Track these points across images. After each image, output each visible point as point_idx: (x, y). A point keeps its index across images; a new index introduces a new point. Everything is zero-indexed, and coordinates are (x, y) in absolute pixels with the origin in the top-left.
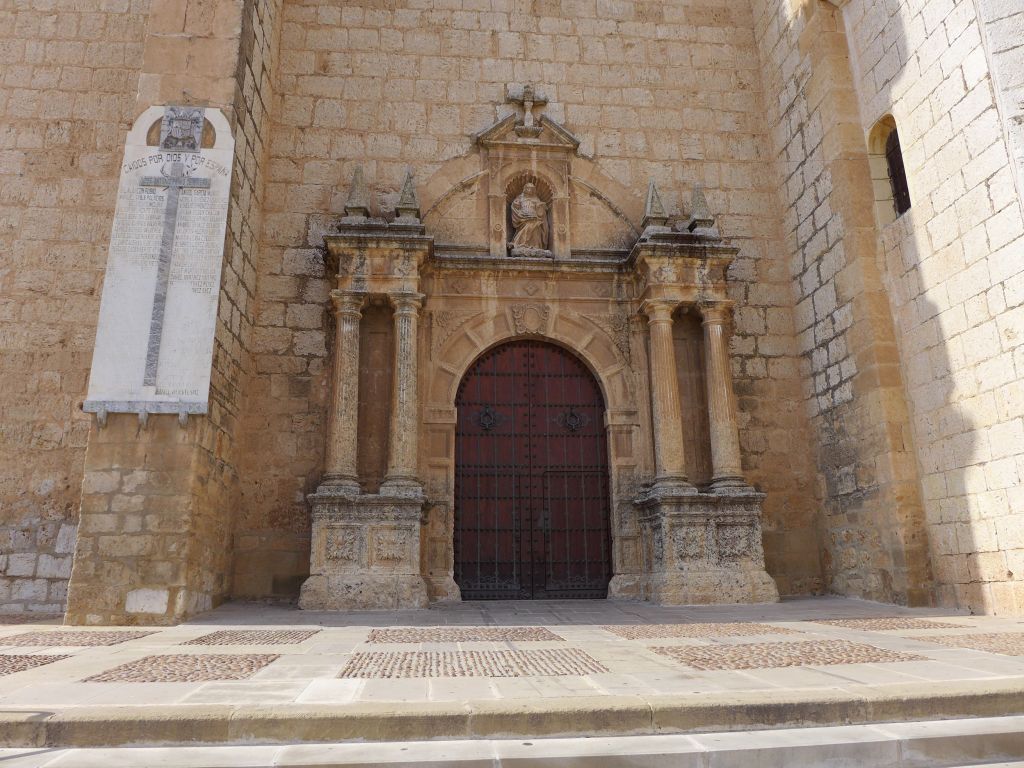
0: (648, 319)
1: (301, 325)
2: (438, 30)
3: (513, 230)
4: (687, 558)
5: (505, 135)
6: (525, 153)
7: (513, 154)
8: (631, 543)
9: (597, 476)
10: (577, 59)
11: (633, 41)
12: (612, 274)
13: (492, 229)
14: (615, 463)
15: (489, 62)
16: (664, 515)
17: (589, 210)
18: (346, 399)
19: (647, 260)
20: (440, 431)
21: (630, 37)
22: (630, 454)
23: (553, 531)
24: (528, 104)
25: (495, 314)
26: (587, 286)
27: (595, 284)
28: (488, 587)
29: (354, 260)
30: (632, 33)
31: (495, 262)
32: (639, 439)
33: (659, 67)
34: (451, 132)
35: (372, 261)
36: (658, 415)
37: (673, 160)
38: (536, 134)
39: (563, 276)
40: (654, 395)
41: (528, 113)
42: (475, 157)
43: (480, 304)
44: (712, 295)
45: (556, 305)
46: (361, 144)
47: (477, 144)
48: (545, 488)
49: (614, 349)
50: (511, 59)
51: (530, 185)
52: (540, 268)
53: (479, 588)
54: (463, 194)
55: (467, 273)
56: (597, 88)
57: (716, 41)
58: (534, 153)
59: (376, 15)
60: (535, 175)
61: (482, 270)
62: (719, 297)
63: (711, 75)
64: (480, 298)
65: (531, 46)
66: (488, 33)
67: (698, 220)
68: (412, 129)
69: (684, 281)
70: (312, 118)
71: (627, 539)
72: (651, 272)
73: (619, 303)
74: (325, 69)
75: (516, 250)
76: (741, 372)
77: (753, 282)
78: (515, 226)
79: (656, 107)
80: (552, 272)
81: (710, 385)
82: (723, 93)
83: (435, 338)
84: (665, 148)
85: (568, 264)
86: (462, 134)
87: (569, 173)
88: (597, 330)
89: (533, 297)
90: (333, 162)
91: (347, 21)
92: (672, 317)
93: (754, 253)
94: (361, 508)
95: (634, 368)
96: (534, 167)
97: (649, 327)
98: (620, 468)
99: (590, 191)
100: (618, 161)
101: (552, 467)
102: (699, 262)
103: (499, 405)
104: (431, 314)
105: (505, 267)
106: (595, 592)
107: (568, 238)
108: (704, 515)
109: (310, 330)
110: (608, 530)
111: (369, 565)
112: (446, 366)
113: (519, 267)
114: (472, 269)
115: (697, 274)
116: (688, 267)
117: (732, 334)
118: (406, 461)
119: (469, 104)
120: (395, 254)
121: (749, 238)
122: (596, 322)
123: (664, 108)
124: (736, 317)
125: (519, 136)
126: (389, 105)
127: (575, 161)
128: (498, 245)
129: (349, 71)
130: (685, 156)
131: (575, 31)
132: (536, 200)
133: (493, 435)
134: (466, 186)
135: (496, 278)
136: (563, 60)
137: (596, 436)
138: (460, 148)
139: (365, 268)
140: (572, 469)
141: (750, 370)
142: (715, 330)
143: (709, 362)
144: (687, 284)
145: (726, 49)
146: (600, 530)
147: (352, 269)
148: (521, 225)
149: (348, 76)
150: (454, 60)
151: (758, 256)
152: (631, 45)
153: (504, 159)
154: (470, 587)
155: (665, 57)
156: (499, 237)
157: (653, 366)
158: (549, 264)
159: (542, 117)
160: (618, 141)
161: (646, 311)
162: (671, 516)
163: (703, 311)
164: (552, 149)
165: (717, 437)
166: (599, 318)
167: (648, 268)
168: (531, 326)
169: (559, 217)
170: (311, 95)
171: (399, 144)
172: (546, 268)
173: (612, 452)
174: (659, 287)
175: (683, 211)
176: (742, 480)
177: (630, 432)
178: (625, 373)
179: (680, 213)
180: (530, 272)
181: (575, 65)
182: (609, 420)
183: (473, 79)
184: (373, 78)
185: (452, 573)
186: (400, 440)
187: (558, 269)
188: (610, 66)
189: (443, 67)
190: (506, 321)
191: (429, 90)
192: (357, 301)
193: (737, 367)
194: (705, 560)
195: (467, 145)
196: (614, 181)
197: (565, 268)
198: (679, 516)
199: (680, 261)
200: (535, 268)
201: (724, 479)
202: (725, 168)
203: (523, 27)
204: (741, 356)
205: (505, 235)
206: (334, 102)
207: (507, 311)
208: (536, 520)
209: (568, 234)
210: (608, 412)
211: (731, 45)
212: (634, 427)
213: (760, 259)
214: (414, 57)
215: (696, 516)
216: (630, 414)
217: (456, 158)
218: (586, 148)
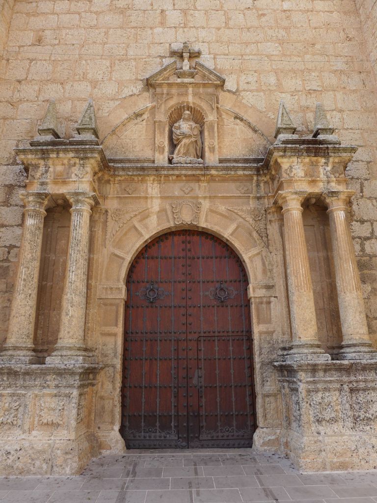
0: (281, 208)
1: (5, 223)
2: (122, 11)
3: (173, 145)
4: (324, 422)
5: (169, 78)
6: (183, 90)
7: (174, 91)
8: (272, 399)
9: (243, 340)
10: (224, 25)
11: (265, 12)
12: (251, 176)
13: (156, 145)
14: (257, 329)
15: (159, 30)
16: (301, 381)
17: (233, 129)
18: (25, 280)
19: (279, 160)
20: (111, 305)
21: (263, 9)
22: (269, 321)
23: (206, 387)
24: (186, 55)
25: (158, 209)
26: (232, 186)
27: (238, 184)
28: (150, 437)
29: (41, 169)
30: (265, 7)
31: (157, 169)
32: (277, 309)
33: (285, 28)
34: (128, 78)
35: (55, 169)
36: (292, 289)
37: (299, 91)
38: (192, 76)
39: (212, 179)
40: (288, 271)
41: (186, 61)
42: (146, 94)
43: (147, 202)
44: (334, 187)
45: (207, 201)
46: (61, 89)
47: (147, 85)
48: (199, 350)
49: (255, 234)
50: (175, 27)
51: (187, 112)
52: (194, 173)
53: (142, 438)
54: (136, 121)
55: (136, 178)
56: (238, 43)
57: (326, 10)
58: (190, 90)
59: (79, 4)
60: (191, 105)
61: (148, 175)
62: (341, 188)
63: (325, 32)
64: (146, 198)
65: (189, 18)
66: (159, 11)
67: (320, 129)
68: (100, 78)
69: (311, 176)
70: (27, 74)
71: (268, 396)
72: (283, 170)
73: (259, 198)
74: (39, 42)
75: (175, 160)
76: (361, 251)
77: (366, 180)
78: (175, 142)
79: (284, 55)
80: (204, 175)
81: (337, 262)
82: (334, 43)
83: (109, 230)
84: (291, 83)
85: (216, 168)
86: (137, 79)
87: (218, 103)
88: (241, 220)
89: (188, 195)
90: (39, 103)
91: (57, 9)
92: (302, 205)
93: (366, 158)
94: (27, 377)
95: (271, 250)
96: (190, 99)
97: (282, 215)
98: (261, 333)
99: (234, 115)
100: (255, 93)
101: (205, 333)
102: (323, 160)
103: (161, 282)
104: (107, 211)
105: (166, 172)
106: (242, 442)
107: (216, 150)
108: (338, 381)
109: (12, 226)
110: (252, 386)
111: (30, 431)
112: (117, 252)
113: (177, 172)
114: (140, 175)
115: (321, 170)
116: (314, 165)
117: (352, 220)
118: (71, 333)
119: (142, 59)
120: (72, 162)
121: (362, 146)
122: (240, 213)
123: (290, 56)
124: (355, 207)
125: (179, 78)
126: (84, 62)
127: (222, 95)
128: (162, 157)
129: (57, 42)
130: (308, 88)
131: (222, 7)
132: (192, 123)
133: (156, 307)
134: (138, 115)
135: (159, 182)
136: (213, 26)
137: (241, 306)
138: (134, 89)
139: (48, 174)
140: (221, 334)
141: (368, 250)
142: (339, 215)
143: (335, 243)
144: (313, 178)
145: (335, 15)
146: (245, 386)
147: (38, 175)
148: (179, 140)
149: (56, 45)
150: (133, 30)
151: (369, 160)
152: (263, 15)
153: (168, 94)
154: (134, 437)
155: (289, 21)
156: (162, 150)
157: (287, 247)
158: (201, 169)
159: (196, 63)
160: (255, 79)
161: (280, 202)
162: (307, 382)
163: (328, 200)
164: (204, 85)
165: (346, 307)
166: (242, 210)
167: (281, 167)
168: (186, 218)
169: (209, 134)
170: (28, 59)
171: (89, 88)
172: (198, 172)
173: (254, 320)
174: (290, 181)
175: (307, 127)
176: (370, 346)
177: (269, 303)
178: (264, 254)
179: (305, 129)
180: (186, 176)
181: (222, 29)
182: (251, 293)
183: (146, 42)
184: (73, 45)
185: (117, 427)
186: (67, 315)
187: (208, 172)
188: (248, 29)
189: (124, 35)
190: (167, 216)
191: (113, 51)
192: (40, 200)
193: (357, 247)
194: (341, 424)
195: (140, 86)
196: (252, 107)
197: (213, 172)
198: (314, 382)
199: (307, 160)
200: (190, 173)
201: (354, 345)
202: (339, 95)
203: (184, 7)
204: (360, 238)
205: (167, 149)
206: (44, 62)
207: (168, 207)
208: (191, 378)
209: (217, 147)
210: (251, 286)
211: (338, 12)
212: (272, 299)
213: (370, 162)
214: (104, 30)
215: (331, 382)
216: (269, 287)
217: (131, 95)
218: (230, 85)
